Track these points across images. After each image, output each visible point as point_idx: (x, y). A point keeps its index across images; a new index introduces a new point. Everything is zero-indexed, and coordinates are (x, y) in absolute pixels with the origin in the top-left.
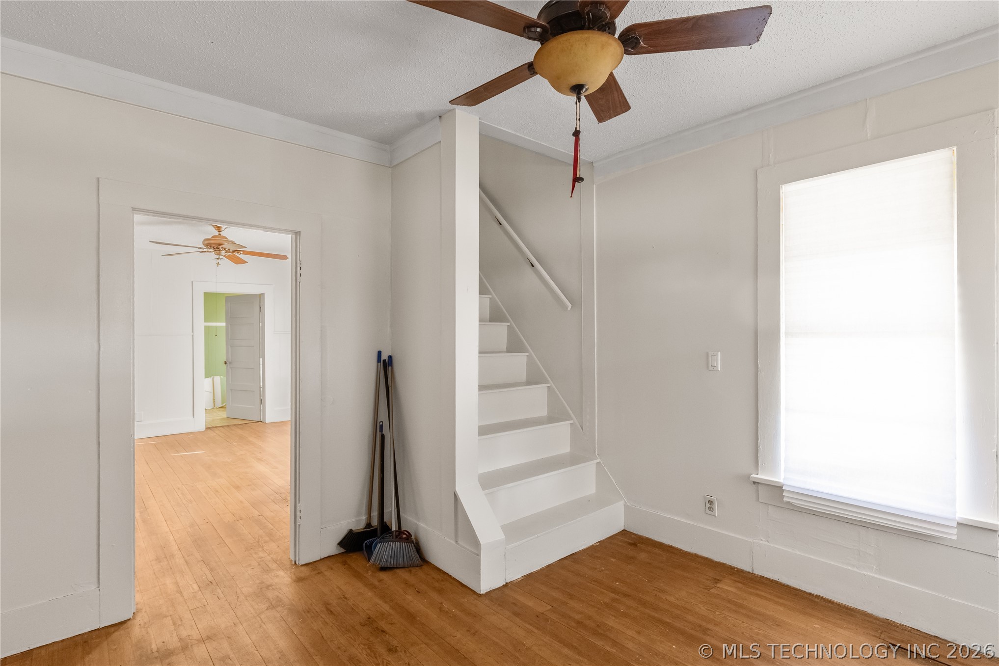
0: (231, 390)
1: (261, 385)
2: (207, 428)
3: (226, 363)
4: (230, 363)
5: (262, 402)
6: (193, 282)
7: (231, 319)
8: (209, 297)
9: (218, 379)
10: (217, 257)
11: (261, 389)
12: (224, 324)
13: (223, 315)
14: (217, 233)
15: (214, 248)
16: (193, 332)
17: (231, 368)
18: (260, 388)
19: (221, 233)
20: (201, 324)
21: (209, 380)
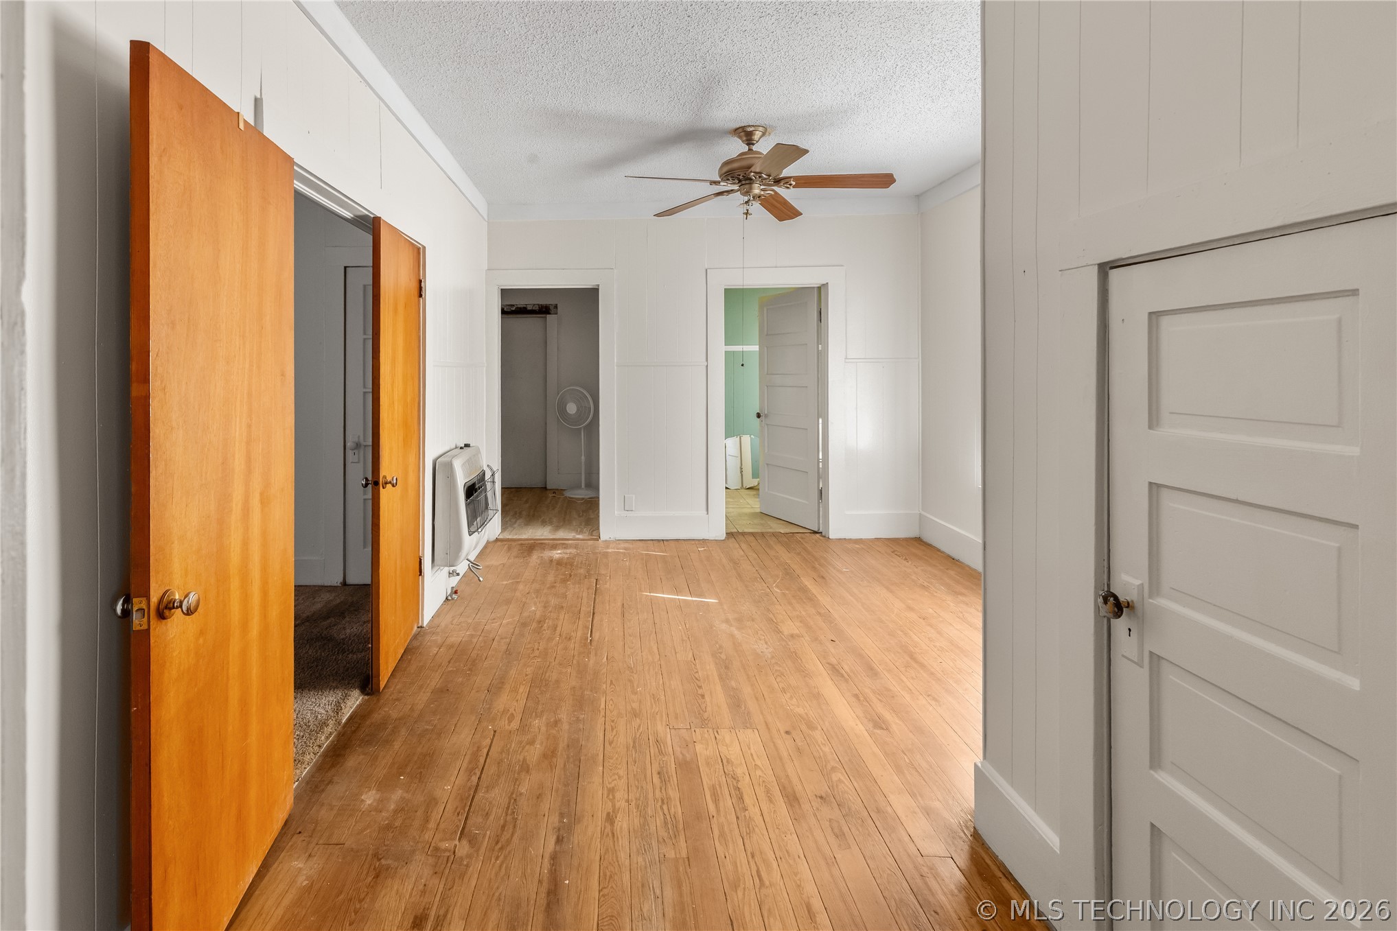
0: (767, 464)
1: (821, 457)
2: (730, 535)
3: (759, 416)
4: (766, 416)
5: (822, 494)
6: (708, 270)
7: (768, 337)
8: (734, 297)
9: (746, 439)
10: (746, 199)
11: (821, 464)
12: (756, 348)
13: (754, 331)
14: (746, 148)
15: (740, 181)
16: (707, 361)
17: (767, 425)
18: (819, 462)
19: (754, 148)
20: (719, 348)
21: (735, 440)
